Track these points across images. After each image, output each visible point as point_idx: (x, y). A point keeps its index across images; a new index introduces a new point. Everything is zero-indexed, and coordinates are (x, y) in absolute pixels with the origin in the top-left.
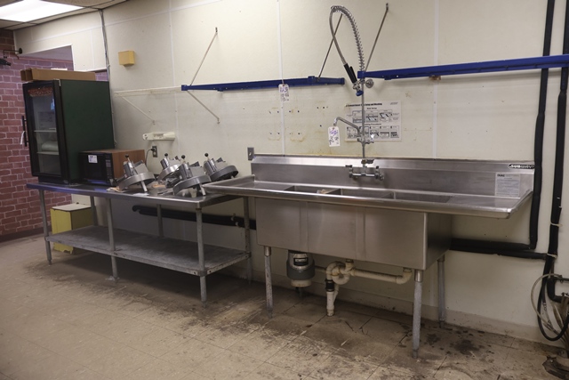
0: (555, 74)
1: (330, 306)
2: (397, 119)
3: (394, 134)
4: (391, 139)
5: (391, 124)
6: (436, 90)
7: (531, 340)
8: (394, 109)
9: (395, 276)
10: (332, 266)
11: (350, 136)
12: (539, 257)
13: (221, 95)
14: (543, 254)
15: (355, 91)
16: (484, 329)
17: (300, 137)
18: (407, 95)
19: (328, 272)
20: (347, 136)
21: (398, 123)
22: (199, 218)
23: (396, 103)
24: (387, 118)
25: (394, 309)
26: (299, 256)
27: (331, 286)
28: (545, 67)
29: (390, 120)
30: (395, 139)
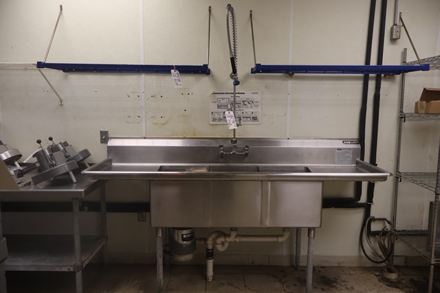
0: (372, 78)
1: (210, 272)
2: (257, 106)
3: (255, 119)
4: (252, 123)
5: (252, 110)
6: (290, 84)
7: (355, 265)
8: (255, 98)
9: (277, 236)
10: (213, 236)
11: (214, 120)
12: (361, 206)
13: (66, 76)
14: (364, 203)
15: (233, 81)
16: (323, 265)
17: (163, 121)
18: (266, 87)
19: (210, 242)
20: (211, 120)
21: (259, 109)
22: (76, 208)
23: (257, 93)
24: (249, 105)
25: (253, 263)
26: (185, 232)
27: (210, 254)
28: (366, 73)
29: (251, 107)
30: (256, 123)
